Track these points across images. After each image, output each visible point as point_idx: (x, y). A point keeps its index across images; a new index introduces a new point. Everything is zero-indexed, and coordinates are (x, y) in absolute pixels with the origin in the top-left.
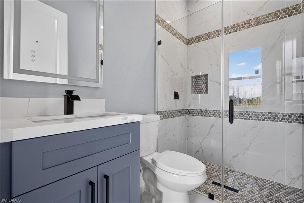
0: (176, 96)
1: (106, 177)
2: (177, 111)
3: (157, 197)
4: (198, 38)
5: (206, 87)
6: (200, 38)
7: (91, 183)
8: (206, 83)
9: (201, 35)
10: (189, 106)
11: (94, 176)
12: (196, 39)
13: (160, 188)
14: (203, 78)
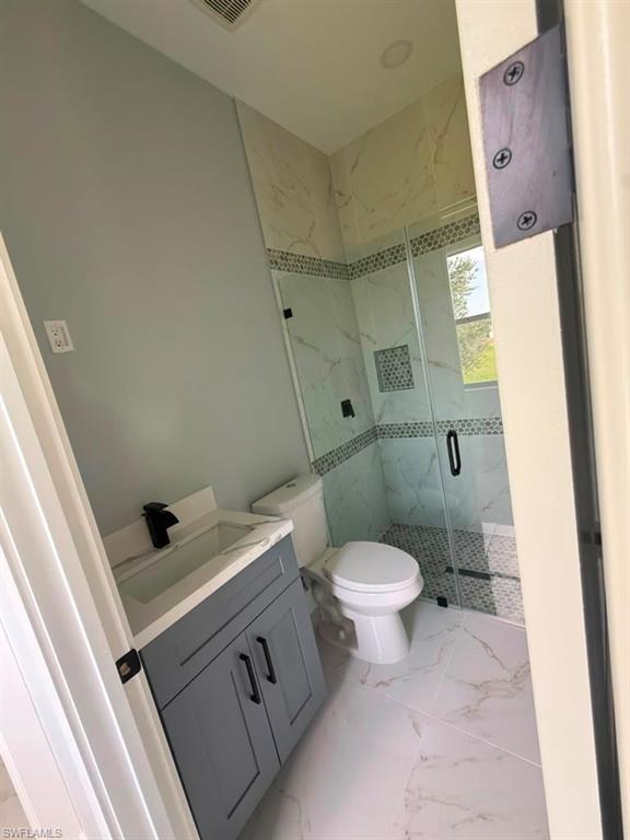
0: (347, 409)
1: (261, 640)
2: (355, 441)
3: (346, 627)
4: (372, 262)
5: (408, 372)
6: (377, 260)
7: (243, 657)
8: (407, 363)
9: (379, 254)
10: (380, 418)
11: (242, 645)
12: (367, 263)
13: (349, 614)
14: (399, 352)
